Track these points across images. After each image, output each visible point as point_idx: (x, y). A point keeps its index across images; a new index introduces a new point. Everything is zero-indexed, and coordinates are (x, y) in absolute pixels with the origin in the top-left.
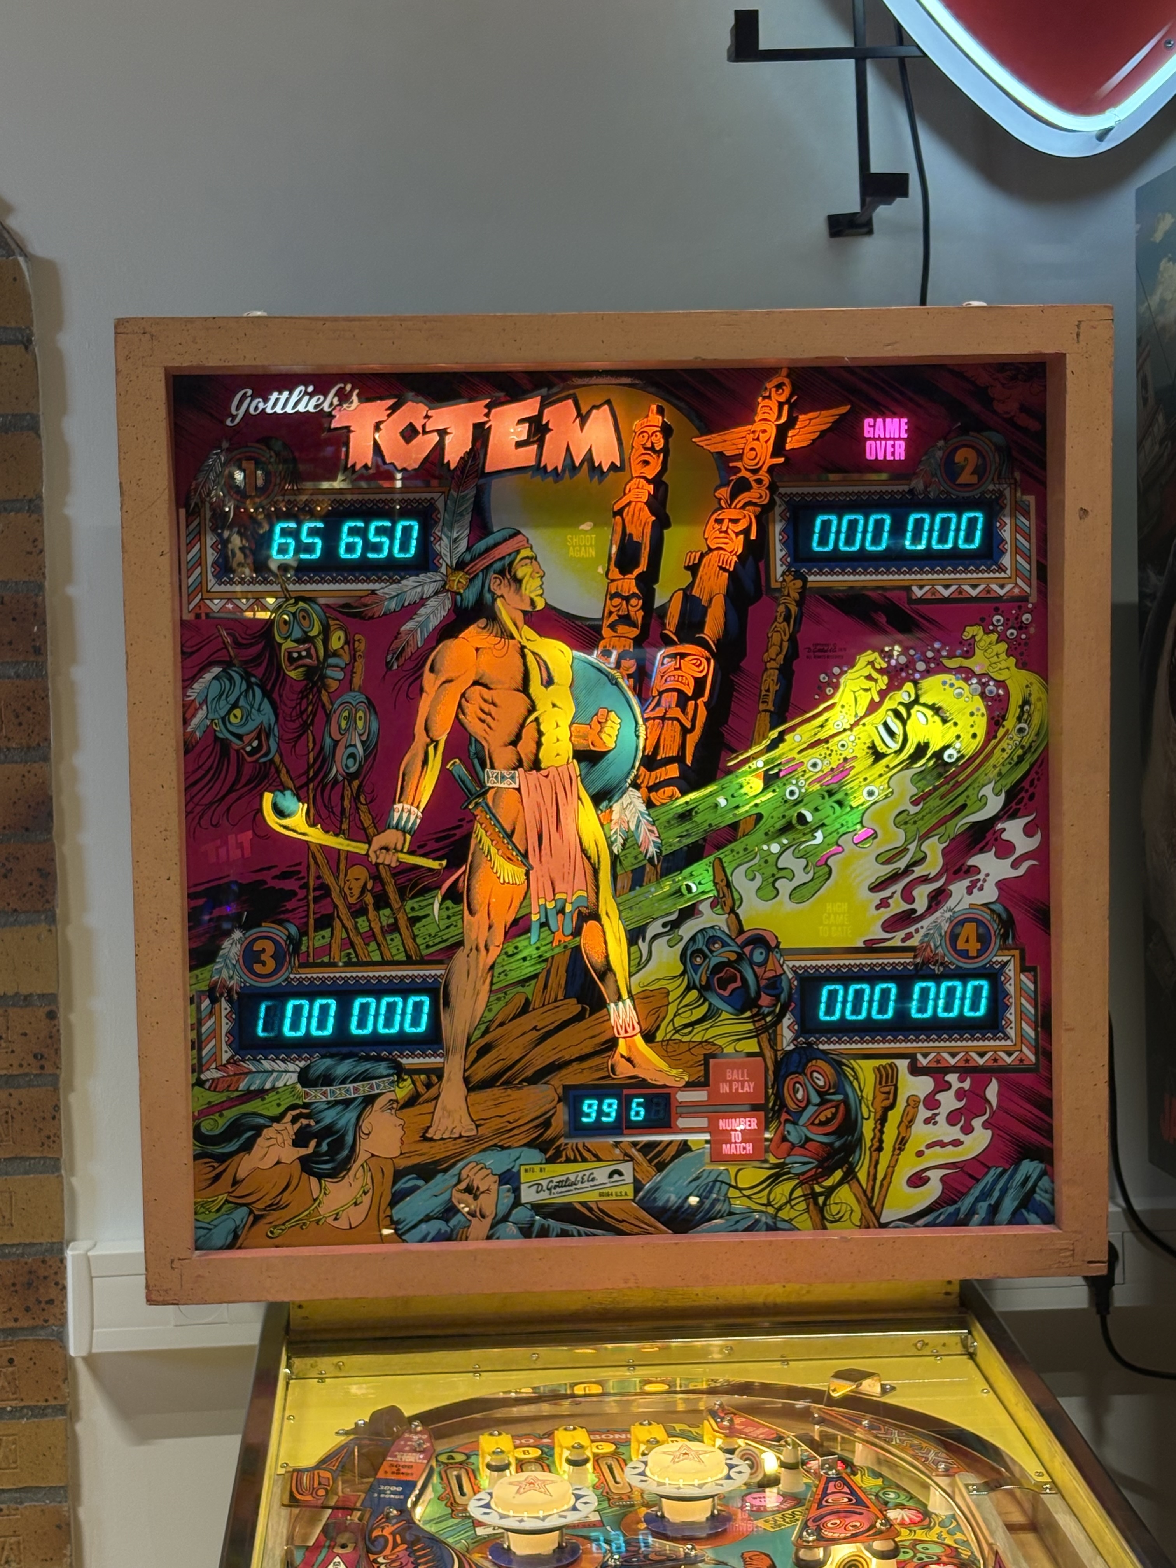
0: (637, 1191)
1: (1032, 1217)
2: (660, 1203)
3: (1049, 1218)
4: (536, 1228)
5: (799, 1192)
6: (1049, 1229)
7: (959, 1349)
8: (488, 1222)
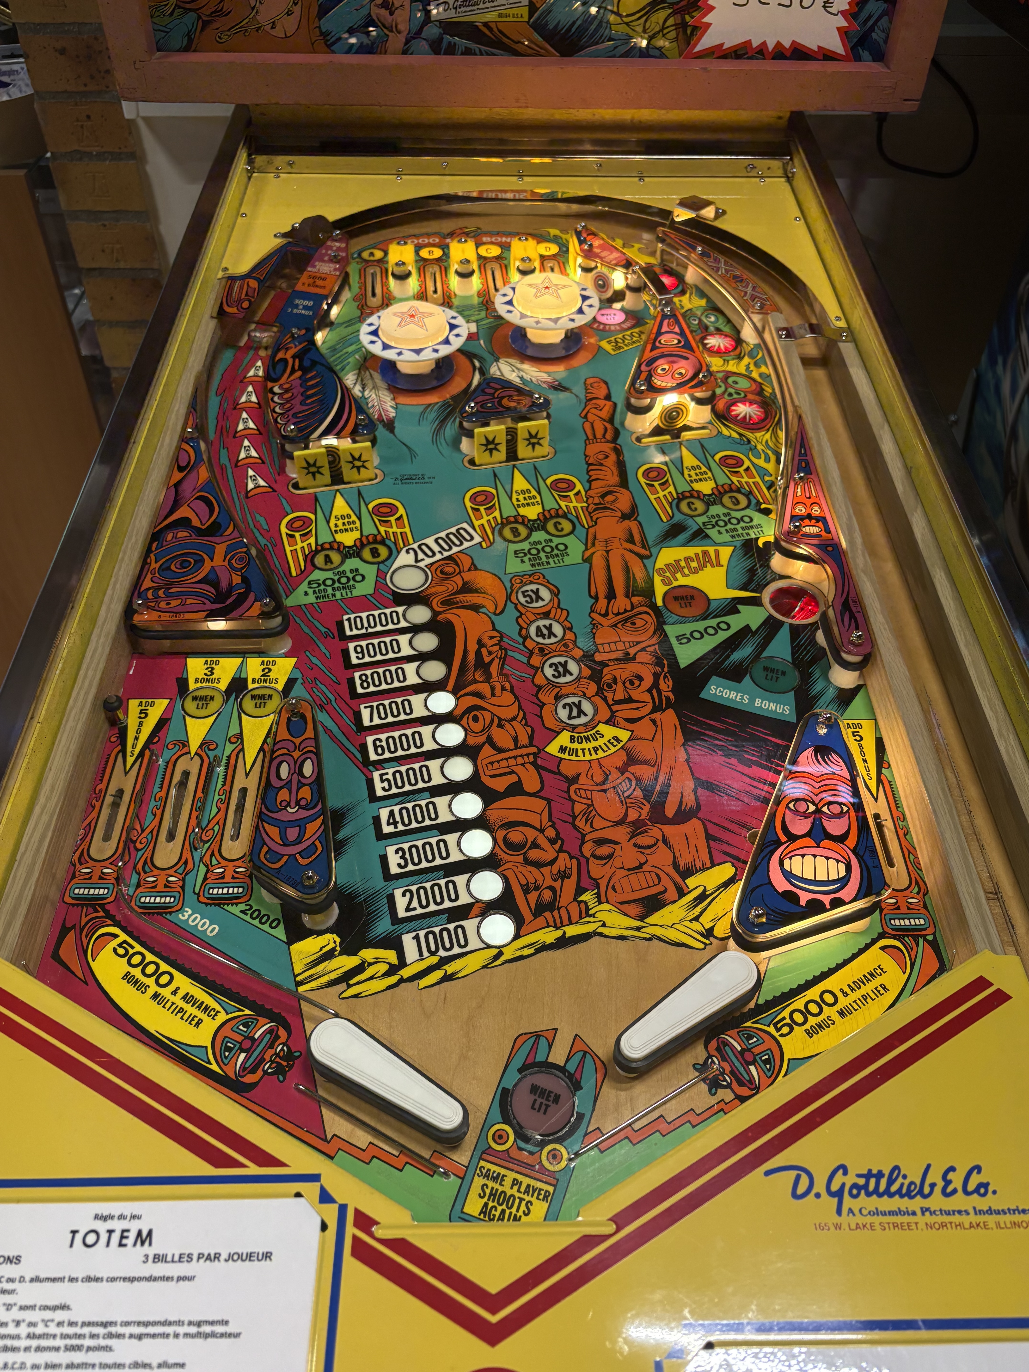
0: (531, 15)
1: (865, 54)
2: (551, 27)
3: (879, 56)
4: (444, 44)
5: (671, 21)
6: (877, 67)
7: (780, 172)
8: (402, 38)
